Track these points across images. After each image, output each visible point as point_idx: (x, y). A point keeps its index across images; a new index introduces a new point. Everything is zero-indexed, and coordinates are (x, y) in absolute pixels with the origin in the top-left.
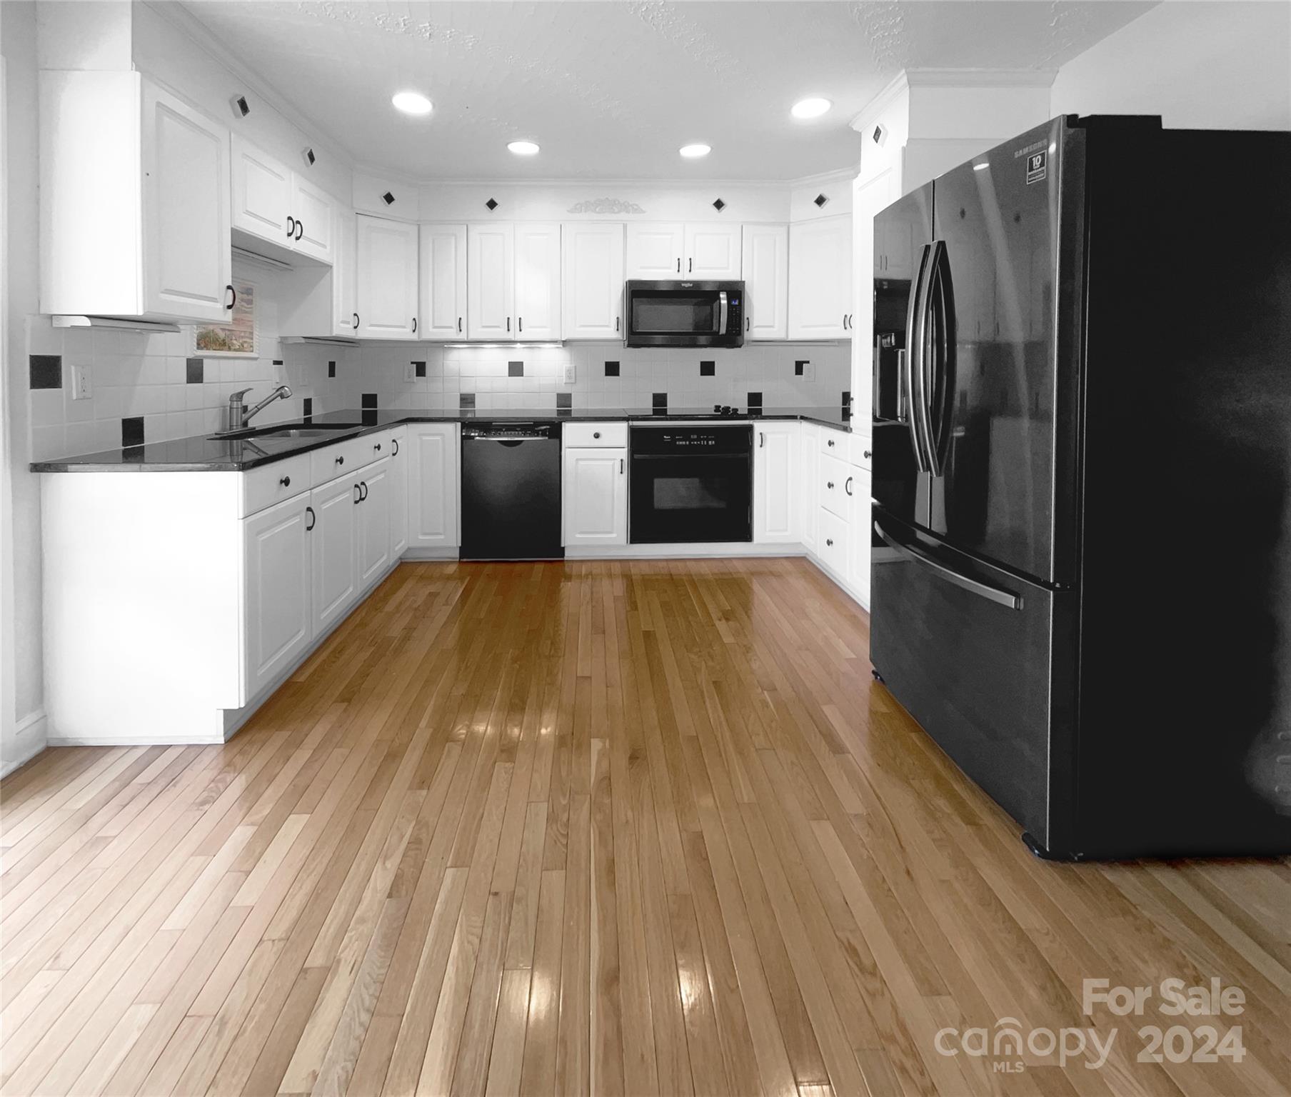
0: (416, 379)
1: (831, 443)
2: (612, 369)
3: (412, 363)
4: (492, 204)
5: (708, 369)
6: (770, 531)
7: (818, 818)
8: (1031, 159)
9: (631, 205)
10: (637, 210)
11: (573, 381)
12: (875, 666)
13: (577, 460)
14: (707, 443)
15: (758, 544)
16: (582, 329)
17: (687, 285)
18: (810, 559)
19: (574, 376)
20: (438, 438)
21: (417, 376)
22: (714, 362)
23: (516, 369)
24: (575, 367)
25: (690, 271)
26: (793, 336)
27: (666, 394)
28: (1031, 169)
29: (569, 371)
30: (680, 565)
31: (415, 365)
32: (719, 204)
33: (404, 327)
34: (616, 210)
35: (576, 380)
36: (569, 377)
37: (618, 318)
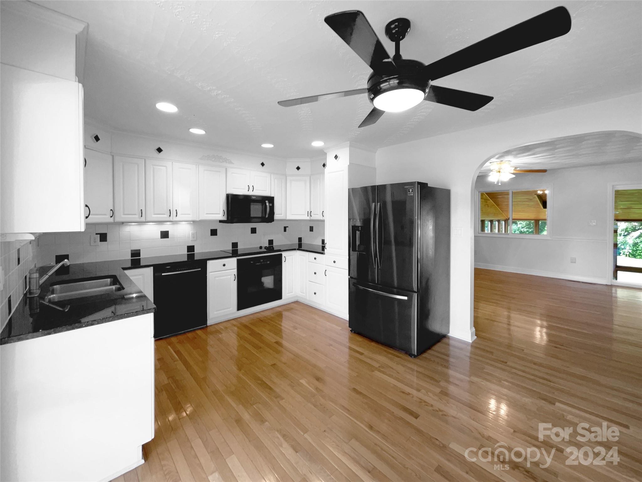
0: (100, 243)
1: (315, 259)
2: (214, 232)
3: (96, 234)
4: (159, 150)
5: (254, 231)
6: (288, 294)
7: (373, 371)
8: (409, 189)
9: (228, 160)
10: (231, 163)
11: (195, 239)
12: (351, 328)
13: (215, 277)
14: (267, 263)
15: (284, 300)
16: (207, 215)
17: (254, 197)
18: (300, 301)
19: (195, 236)
20: (140, 277)
21: (100, 241)
22: (256, 228)
23: (165, 235)
24: (196, 232)
25: (253, 191)
26: (288, 218)
27: (237, 243)
28: (409, 192)
29: (193, 234)
30: (258, 314)
31: (99, 235)
32: (263, 164)
33: (105, 215)
34: (221, 161)
35: (197, 239)
36: (194, 238)
37: (224, 210)
